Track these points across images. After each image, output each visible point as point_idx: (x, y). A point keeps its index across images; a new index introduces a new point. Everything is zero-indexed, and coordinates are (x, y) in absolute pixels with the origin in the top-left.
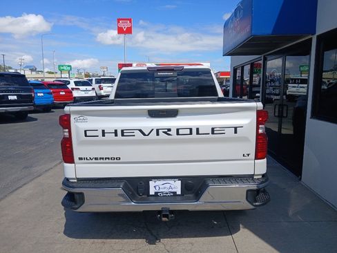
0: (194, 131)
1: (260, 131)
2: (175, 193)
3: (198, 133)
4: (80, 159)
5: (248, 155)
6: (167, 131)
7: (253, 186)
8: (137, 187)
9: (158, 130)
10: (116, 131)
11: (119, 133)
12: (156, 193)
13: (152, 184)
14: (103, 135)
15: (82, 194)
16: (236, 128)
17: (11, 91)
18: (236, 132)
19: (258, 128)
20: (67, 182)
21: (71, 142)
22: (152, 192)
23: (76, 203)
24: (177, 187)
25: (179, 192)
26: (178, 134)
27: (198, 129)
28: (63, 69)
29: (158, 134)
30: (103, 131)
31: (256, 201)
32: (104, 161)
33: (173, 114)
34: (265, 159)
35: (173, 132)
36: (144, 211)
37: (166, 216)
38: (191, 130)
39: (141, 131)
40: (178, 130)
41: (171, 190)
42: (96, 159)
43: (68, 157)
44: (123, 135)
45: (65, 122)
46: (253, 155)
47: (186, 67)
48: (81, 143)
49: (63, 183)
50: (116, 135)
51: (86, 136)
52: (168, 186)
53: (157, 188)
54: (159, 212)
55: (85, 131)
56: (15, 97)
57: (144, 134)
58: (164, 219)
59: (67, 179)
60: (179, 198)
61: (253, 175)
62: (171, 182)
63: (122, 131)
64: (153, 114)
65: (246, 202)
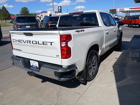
5: (58, 56)
12: (32, 65)
13: (31, 61)
19: (61, 44)
25: (38, 67)
33: (31, 35)
41: (36, 65)
53: (32, 63)
61: (62, 66)
62: (35, 62)
64: (26, 34)
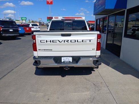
0: (76, 41)
1: (98, 41)
2: (70, 61)
3: (77, 42)
4: (39, 50)
5: (94, 49)
6: (68, 41)
7: (95, 59)
8: (58, 59)
9: (64, 41)
10: (51, 41)
11: (52, 41)
12: (64, 61)
13: (62, 58)
14: (47, 42)
15: (39, 61)
16: (90, 40)
17: (10, 28)
18: (90, 41)
19: (97, 40)
20: (34, 57)
21: (36, 44)
22: (62, 61)
23: (38, 64)
24: (71, 59)
25: (71, 61)
26: (71, 42)
27: (77, 40)
28: (23, 19)
29: (64, 42)
30: (46, 41)
31: (96, 64)
32: (47, 51)
33: (69, 35)
34: (100, 51)
35: (70, 41)
36: (60, 67)
37: (67, 68)
38: (75, 40)
39: (59, 41)
40: (71, 41)
41: (69, 60)
42: (44, 50)
43: (35, 49)
44: (53, 42)
45: (34, 38)
46: (96, 49)
47: (76, 19)
48: (39, 45)
49: (33, 58)
50: (51, 42)
51: (41, 42)
52: (68, 59)
53: (64, 60)
54: (65, 67)
55: (41, 41)
56: (12, 30)
57: (60, 42)
58: (66, 69)
59: (35, 57)
60: (71, 63)
61: (96, 56)
62: (69, 58)
63: (53, 41)
64: (63, 35)
65: (93, 64)
